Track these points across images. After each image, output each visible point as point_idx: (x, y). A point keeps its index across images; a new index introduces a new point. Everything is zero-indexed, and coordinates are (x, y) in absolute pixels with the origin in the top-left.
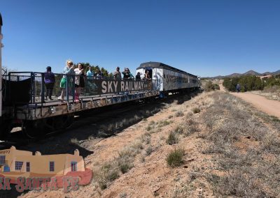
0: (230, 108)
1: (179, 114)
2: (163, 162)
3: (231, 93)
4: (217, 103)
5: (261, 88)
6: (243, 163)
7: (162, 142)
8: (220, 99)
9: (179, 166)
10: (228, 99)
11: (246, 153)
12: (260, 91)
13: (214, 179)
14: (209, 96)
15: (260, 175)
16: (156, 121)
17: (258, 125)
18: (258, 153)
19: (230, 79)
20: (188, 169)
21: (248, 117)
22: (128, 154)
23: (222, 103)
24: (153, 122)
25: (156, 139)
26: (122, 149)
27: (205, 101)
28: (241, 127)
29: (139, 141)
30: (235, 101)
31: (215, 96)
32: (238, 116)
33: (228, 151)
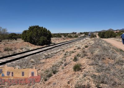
0: (101, 45)
1: (79, 48)
2: (71, 69)
3: (101, 39)
4: (95, 43)
5: (115, 37)
6: (107, 69)
7: (71, 60)
8: (97, 41)
9: (79, 70)
10: (100, 42)
11: (108, 65)
12: (114, 38)
13: (94, 76)
14: (92, 40)
15: (114, 75)
17: (113, 53)
18: (113, 65)
19: (101, 33)
20: (83, 72)
21: (109, 49)
22: (56, 65)
23: (97, 43)
24: (67, 52)
25: (69, 59)
26: (53, 64)
27: (90, 42)
28: (106, 54)
29: (61, 60)
30: (103, 42)
31: (94, 40)
32: (105, 49)
33: (100, 64)
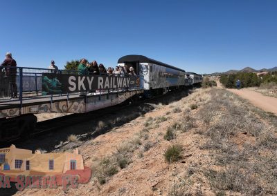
0: (226, 104)
1: (177, 111)
2: (161, 157)
3: (227, 89)
4: (214, 99)
5: (257, 85)
6: (240, 158)
7: (160, 138)
8: (217, 95)
9: (176, 161)
10: (225, 96)
11: (243, 149)
12: (257, 88)
13: (211, 174)
14: (206, 92)
15: (257, 170)
16: (154, 118)
17: (254, 121)
18: (255, 149)
19: (227, 76)
20: (185, 165)
21: (245, 113)
22: (126, 150)
23: (219, 99)
24: (151, 118)
25: (154, 135)
26: (120, 145)
27: (202, 98)
28: (238, 123)
29: (137, 137)
30: (232, 97)
31: (212, 93)
32: (235, 112)
33: (225, 146)
